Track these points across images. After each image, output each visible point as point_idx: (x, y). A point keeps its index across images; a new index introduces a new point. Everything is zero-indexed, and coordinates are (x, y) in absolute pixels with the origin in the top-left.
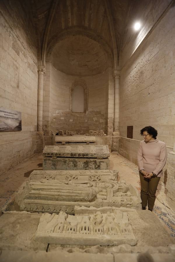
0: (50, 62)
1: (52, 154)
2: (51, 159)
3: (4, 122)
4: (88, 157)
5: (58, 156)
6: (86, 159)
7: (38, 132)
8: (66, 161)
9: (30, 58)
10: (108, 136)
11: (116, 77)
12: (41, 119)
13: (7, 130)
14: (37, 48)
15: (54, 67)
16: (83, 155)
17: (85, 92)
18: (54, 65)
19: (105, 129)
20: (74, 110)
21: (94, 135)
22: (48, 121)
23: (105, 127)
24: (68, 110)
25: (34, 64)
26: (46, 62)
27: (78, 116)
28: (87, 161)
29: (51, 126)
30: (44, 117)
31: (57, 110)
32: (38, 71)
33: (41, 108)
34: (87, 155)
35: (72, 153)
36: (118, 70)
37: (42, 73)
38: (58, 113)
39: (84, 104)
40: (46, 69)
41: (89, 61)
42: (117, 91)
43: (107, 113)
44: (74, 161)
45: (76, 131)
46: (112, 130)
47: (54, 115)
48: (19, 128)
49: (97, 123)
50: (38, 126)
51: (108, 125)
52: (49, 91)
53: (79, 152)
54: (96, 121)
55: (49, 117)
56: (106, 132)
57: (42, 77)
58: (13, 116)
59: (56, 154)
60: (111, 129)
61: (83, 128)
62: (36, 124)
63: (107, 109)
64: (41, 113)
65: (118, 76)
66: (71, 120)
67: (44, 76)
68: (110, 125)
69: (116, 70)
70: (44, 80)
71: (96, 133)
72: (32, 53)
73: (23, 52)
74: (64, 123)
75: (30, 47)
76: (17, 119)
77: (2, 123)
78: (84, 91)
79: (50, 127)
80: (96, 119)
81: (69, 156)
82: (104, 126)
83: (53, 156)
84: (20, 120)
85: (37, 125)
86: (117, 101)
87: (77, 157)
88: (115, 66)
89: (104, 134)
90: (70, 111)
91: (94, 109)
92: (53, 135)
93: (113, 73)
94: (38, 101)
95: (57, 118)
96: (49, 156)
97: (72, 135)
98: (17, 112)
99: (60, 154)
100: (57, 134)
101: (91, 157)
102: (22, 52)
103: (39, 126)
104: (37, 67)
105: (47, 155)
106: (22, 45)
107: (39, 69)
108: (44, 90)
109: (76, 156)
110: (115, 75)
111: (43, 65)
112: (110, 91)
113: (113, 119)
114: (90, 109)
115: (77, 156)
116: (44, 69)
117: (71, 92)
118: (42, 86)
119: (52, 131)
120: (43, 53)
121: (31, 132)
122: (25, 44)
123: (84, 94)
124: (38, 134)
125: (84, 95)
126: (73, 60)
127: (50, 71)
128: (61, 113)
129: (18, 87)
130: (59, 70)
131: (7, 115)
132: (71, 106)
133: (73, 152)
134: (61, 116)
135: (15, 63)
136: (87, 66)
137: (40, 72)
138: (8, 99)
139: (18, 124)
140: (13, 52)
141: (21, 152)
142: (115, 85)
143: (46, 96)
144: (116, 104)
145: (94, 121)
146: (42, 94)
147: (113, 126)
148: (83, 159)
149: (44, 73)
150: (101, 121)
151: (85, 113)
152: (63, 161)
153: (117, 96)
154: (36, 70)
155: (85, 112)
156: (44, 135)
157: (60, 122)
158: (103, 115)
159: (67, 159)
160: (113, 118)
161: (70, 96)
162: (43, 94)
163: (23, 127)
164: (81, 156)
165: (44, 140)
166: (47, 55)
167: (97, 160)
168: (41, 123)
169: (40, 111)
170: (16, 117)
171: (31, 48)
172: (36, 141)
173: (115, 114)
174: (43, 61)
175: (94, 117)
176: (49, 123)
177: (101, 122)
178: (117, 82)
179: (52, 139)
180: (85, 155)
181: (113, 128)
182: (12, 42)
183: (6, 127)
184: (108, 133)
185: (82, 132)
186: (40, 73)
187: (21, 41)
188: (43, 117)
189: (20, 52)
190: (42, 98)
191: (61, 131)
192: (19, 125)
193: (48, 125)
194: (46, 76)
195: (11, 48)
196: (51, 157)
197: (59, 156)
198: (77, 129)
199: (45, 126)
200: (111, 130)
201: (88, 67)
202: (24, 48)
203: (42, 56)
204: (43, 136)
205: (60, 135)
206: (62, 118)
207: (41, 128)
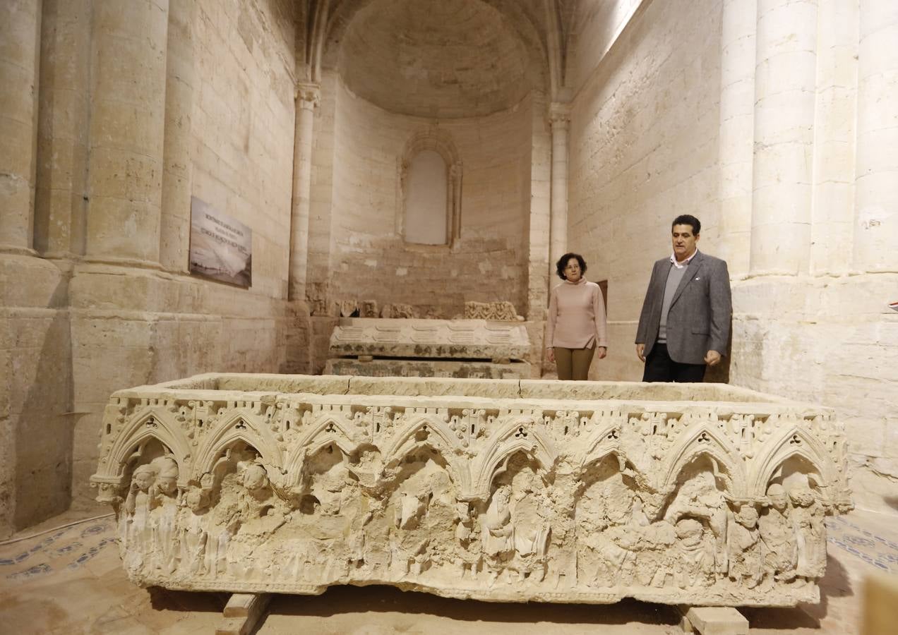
0: (336, 68)
1: (359, 347)
2: (355, 362)
3: (214, 252)
4: (467, 356)
5: (377, 352)
6: (460, 364)
7: (290, 305)
8: (401, 367)
9: (275, 57)
10: (529, 322)
11: (558, 125)
12: (302, 259)
13: (219, 278)
14: (296, 23)
15: (346, 87)
16: (453, 350)
17: (452, 173)
18: (348, 81)
19: (520, 299)
20: (413, 237)
22: (325, 269)
23: (521, 292)
24: (391, 235)
25: (287, 77)
26: (323, 68)
27: (426, 255)
28: (462, 369)
29: (334, 287)
30: (312, 255)
31: (354, 233)
32: (296, 100)
33: (304, 225)
34: (463, 350)
35: (417, 346)
36: (562, 103)
37: (310, 105)
38: (359, 245)
39: (447, 216)
40: (323, 93)
41: (466, 69)
42: (560, 170)
43: (525, 246)
44: (426, 368)
45: (418, 309)
46: (543, 301)
47: (345, 249)
48: (245, 278)
49: (494, 281)
50: (291, 283)
51: (530, 286)
52: (331, 167)
53: (440, 342)
54: (489, 275)
55: (328, 253)
56: (523, 310)
57: (309, 118)
58: (232, 236)
59: (372, 348)
60: (538, 298)
61: (442, 301)
62: (286, 277)
63: (526, 230)
64: (303, 240)
65: (563, 120)
66: (402, 272)
67: (314, 115)
68: (536, 283)
69: (556, 101)
70: (314, 130)
71: (487, 309)
72: (283, 42)
73: (260, 41)
74: (377, 280)
75: (276, 22)
76: (242, 249)
77: (211, 255)
78: (448, 173)
79: (330, 289)
80: (490, 268)
81: (411, 353)
82: (514, 291)
83: (361, 352)
84: (248, 252)
85: (287, 279)
86: (561, 203)
87: (432, 356)
88: (554, 89)
89: (515, 313)
90: (398, 238)
91: (481, 232)
92: (342, 315)
93: (546, 110)
94: (294, 201)
95: (354, 261)
96: (348, 353)
97: (408, 316)
98: (243, 225)
99: (382, 349)
100: (356, 315)
101: (475, 356)
102: (258, 42)
103: (297, 282)
104: (293, 86)
105: (343, 352)
106: (260, 19)
107: (299, 92)
108: (313, 163)
109: (430, 353)
110: (554, 117)
111: (313, 80)
112: (538, 172)
113: (547, 266)
114: (467, 234)
115: (434, 354)
116: (317, 93)
117: (403, 172)
118: (307, 149)
119: (339, 302)
120: (313, 41)
121: (272, 298)
122: (267, 16)
123: (448, 180)
124: (292, 311)
125: (448, 184)
126: (409, 64)
127: (336, 99)
128: (368, 246)
129: (247, 148)
130: (363, 98)
131: (220, 231)
132: (401, 220)
133: (423, 342)
134: (367, 256)
135: (242, 74)
136: (457, 85)
137: (302, 101)
138: (225, 185)
139: (243, 266)
140: (238, 44)
141: (248, 356)
142: (552, 151)
143: (320, 184)
144: (556, 214)
145: (483, 272)
146: (309, 178)
147: (547, 290)
148: (449, 363)
149: (315, 105)
151: (451, 247)
152: (393, 370)
153: (560, 188)
154: (292, 95)
155: (450, 242)
156: (311, 314)
157: (365, 276)
158: (513, 253)
159: (403, 363)
160: (547, 261)
161: (399, 185)
162: (311, 176)
163: (255, 278)
164: (445, 352)
165: (311, 331)
166: (326, 45)
167: (491, 365)
168: (302, 274)
169: (301, 233)
170: (240, 241)
171: (279, 26)
172: (286, 333)
173: (553, 246)
174: (313, 68)
175: (482, 260)
176: (330, 274)
177: (505, 276)
178: (560, 139)
180: (456, 351)
181: (546, 296)
182: (237, 14)
183: (217, 266)
184: (531, 313)
185: (439, 312)
186: (302, 106)
187: (259, 8)
188: (309, 255)
189: (254, 42)
190: (309, 190)
191: (370, 301)
192: (246, 269)
193: (326, 282)
194: (320, 114)
195: (234, 33)
196: (356, 357)
197: (381, 354)
198: (423, 301)
199: (316, 284)
200: (538, 302)
201: (460, 86)
202: (264, 28)
203: (312, 48)
204: (310, 320)
205: (367, 316)
206: (372, 263)
207: (301, 290)
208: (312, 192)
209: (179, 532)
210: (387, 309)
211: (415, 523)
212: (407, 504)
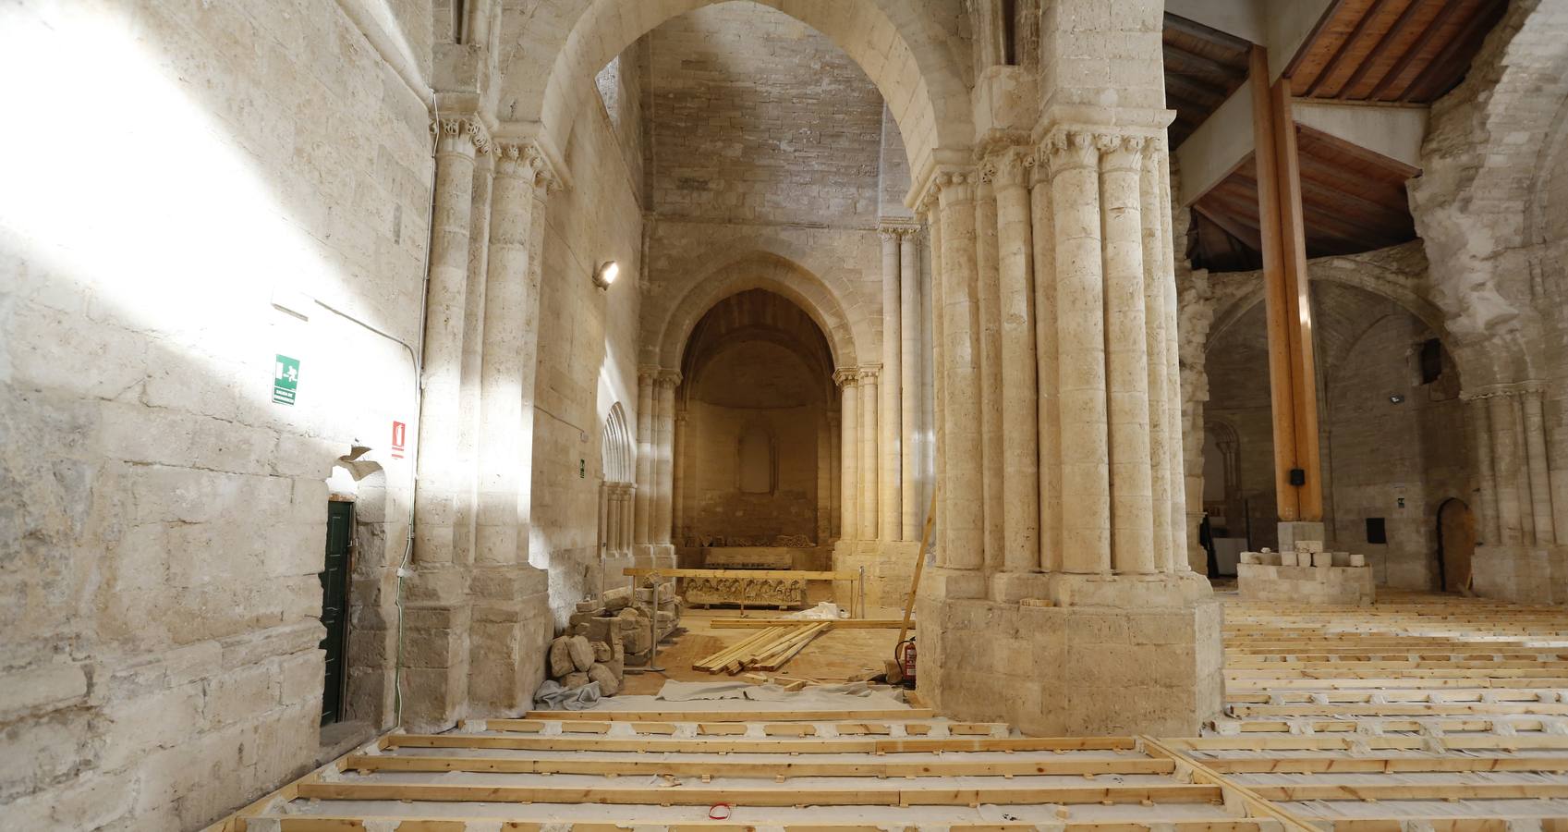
4: (765, 567)
10: (818, 547)
12: (680, 514)
16: (758, 565)
17: (773, 443)
19: (813, 532)
20: (747, 489)
21: (786, 545)
22: (692, 518)
24: (731, 489)
26: (691, 399)
27: (756, 501)
30: (685, 509)
31: (709, 491)
33: (681, 492)
34: (763, 565)
35: (743, 564)
37: (683, 423)
38: (711, 499)
40: (691, 412)
43: (816, 498)
45: (751, 539)
46: (827, 534)
47: (703, 503)
49: (799, 519)
51: (819, 524)
52: (695, 457)
53: (753, 562)
54: (797, 515)
55: (693, 508)
56: (814, 539)
57: (683, 430)
59: (723, 565)
60: (824, 532)
61: (766, 532)
63: (815, 488)
64: (680, 501)
66: (739, 514)
67: (685, 427)
68: (822, 523)
70: (685, 436)
71: (791, 540)
74: (724, 520)
78: (770, 444)
80: (797, 510)
88: (829, 403)
89: (808, 542)
90: (736, 491)
91: (791, 486)
92: (703, 546)
93: (825, 414)
94: (676, 480)
95: (709, 510)
97: (743, 545)
100: (711, 545)
107: (678, 417)
108: (685, 455)
111: (685, 409)
112: (822, 452)
113: (829, 512)
114: (783, 486)
117: (739, 446)
118: (682, 449)
119: (701, 538)
123: (770, 447)
125: (770, 451)
127: (698, 414)
128: (717, 498)
130: (712, 405)
132: (738, 478)
133: (745, 562)
134: (716, 505)
136: (774, 387)
137: (679, 421)
143: (690, 468)
145: (793, 513)
146: (683, 466)
147: (829, 527)
149: (686, 421)
150: (808, 514)
151: (773, 495)
153: (834, 464)
155: (772, 492)
156: (686, 546)
157: (716, 518)
158: (809, 502)
160: (829, 508)
161: (736, 455)
162: (684, 463)
165: (686, 556)
168: (680, 523)
169: (679, 498)
173: (832, 500)
174: (685, 403)
175: (792, 504)
176: (695, 520)
177: (805, 516)
178: (835, 432)
179: (701, 553)
180: (760, 565)
181: (829, 531)
184: (820, 541)
186: (679, 424)
188: (683, 510)
191: (720, 537)
193: (694, 526)
194: (689, 428)
198: (753, 535)
201: (776, 388)
205: (718, 546)
206: (719, 509)
207: (679, 531)
208: (684, 472)
209: (697, 595)
210: (730, 540)
211: (735, 592)
212: (734, 589)
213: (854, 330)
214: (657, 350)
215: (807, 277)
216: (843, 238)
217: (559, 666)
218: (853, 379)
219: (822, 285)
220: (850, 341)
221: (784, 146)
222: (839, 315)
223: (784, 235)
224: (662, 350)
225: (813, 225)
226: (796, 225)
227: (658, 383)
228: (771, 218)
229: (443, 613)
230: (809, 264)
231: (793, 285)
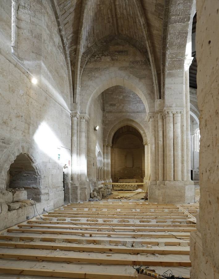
0: (116, 147)
12: (113, 172)
18: (118, 148)
19: (142, 176)
20: (127, 167)
21: (136, 179)
24: (124, 167)
27: (129, 169)
30: (114, 171)
33: (113, 168)
39: (132, 163)
47: (118, 170)
52: (116, 160)
57: (113, 155)
64: (113, 170)
68: (143, 174)
74: (123, 173)
78: (132, 157)
79: (116, 176)
82: (141, 174)
91: (137, 166)
100: (120, 179)
104: (111, 151)
108: (114, 160)
114: (135, 166)
116: (114, 152)
117: (126, 157)
118: (113, 158)
128: (121, 169)
132: (125, 164)
136: (133, 144)
150: (140, 172)
155: (133, 167)
156: (114, 179)
157: (121, 173)
168: (113, 174)
175: (137, 170)
176: (116, 174)
179: (118, 180)
198: (129, 176)
206: (121, 171)
207: (113, 176)
208: (114, 163)
209: (116, 188)
210: (124, 178)
211: (123, 187)
213: (147, 134)
214: (107, 140)
215: (137, 123)
216: (144, 114)
217: (92, 196)
218: (147, 144)
219: (140, 125)
220: (146, 136)
221: (131, 96)
222: (144, 131)
223: (132, 115)
224: (108, 140)
225: (137, 112)
226: (134, 112)
227: (107, 146)
228: (129, 111)
229: (77, 187)
230: (137, 120)
231: (134, 125)
